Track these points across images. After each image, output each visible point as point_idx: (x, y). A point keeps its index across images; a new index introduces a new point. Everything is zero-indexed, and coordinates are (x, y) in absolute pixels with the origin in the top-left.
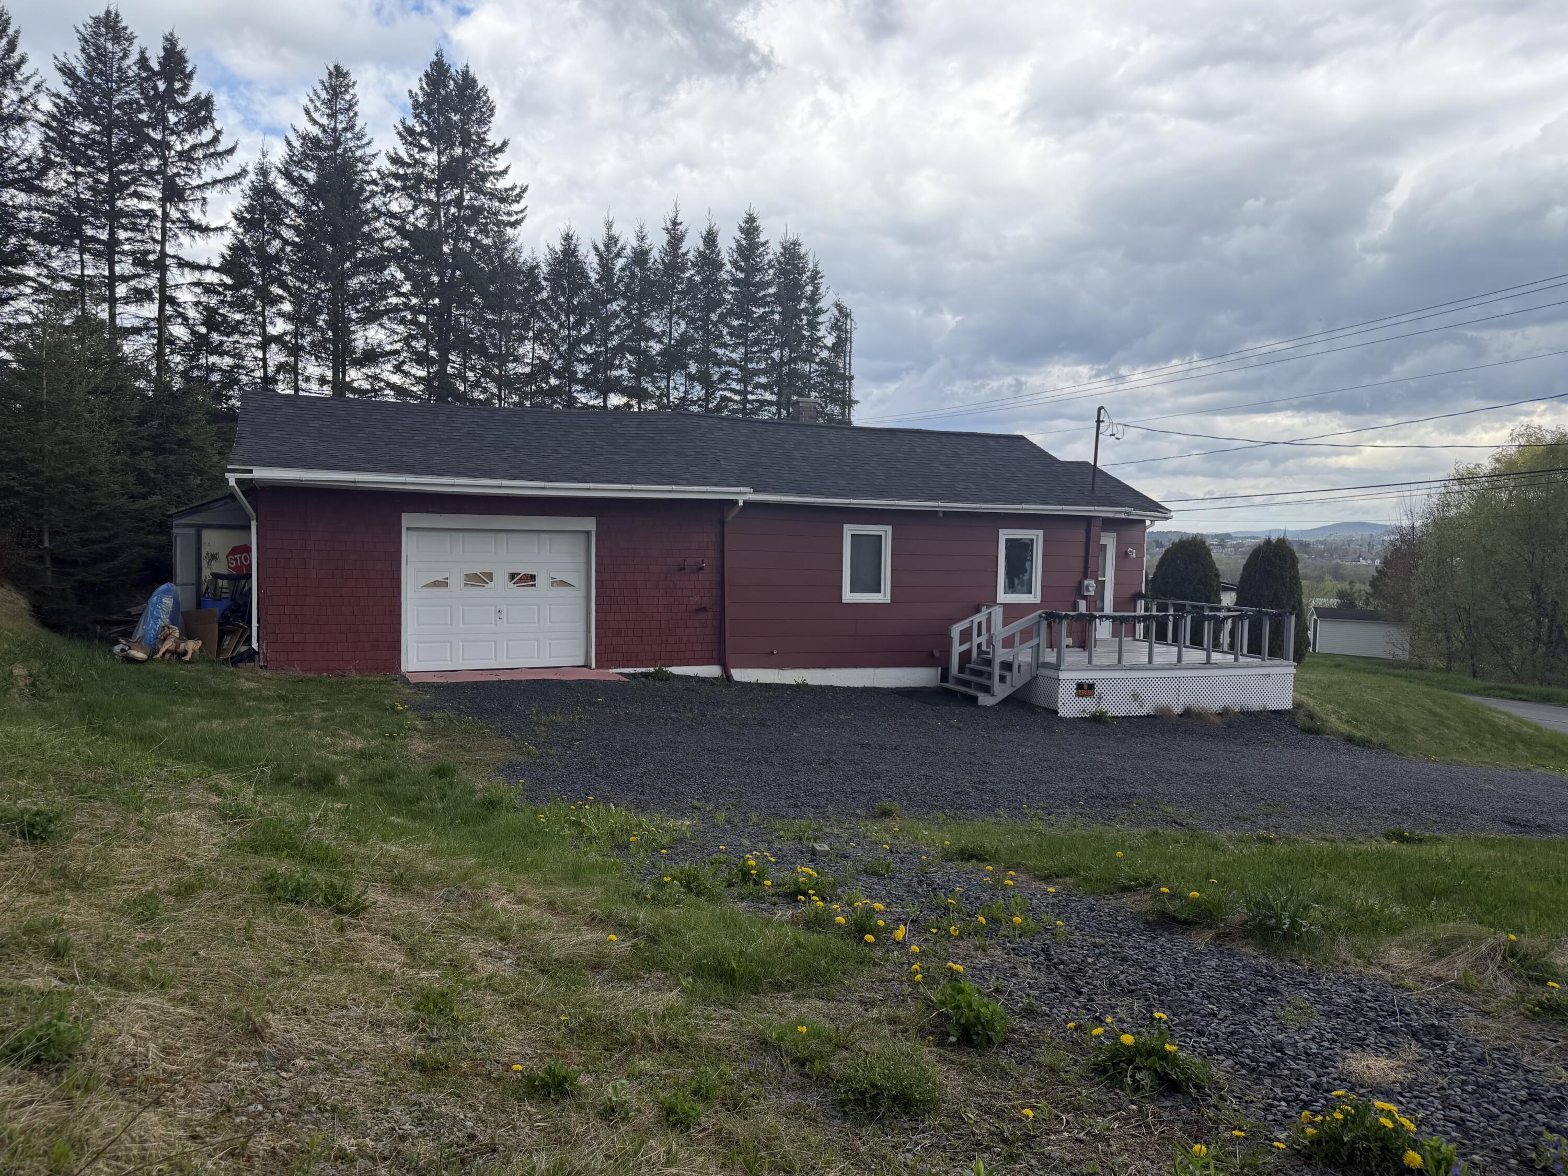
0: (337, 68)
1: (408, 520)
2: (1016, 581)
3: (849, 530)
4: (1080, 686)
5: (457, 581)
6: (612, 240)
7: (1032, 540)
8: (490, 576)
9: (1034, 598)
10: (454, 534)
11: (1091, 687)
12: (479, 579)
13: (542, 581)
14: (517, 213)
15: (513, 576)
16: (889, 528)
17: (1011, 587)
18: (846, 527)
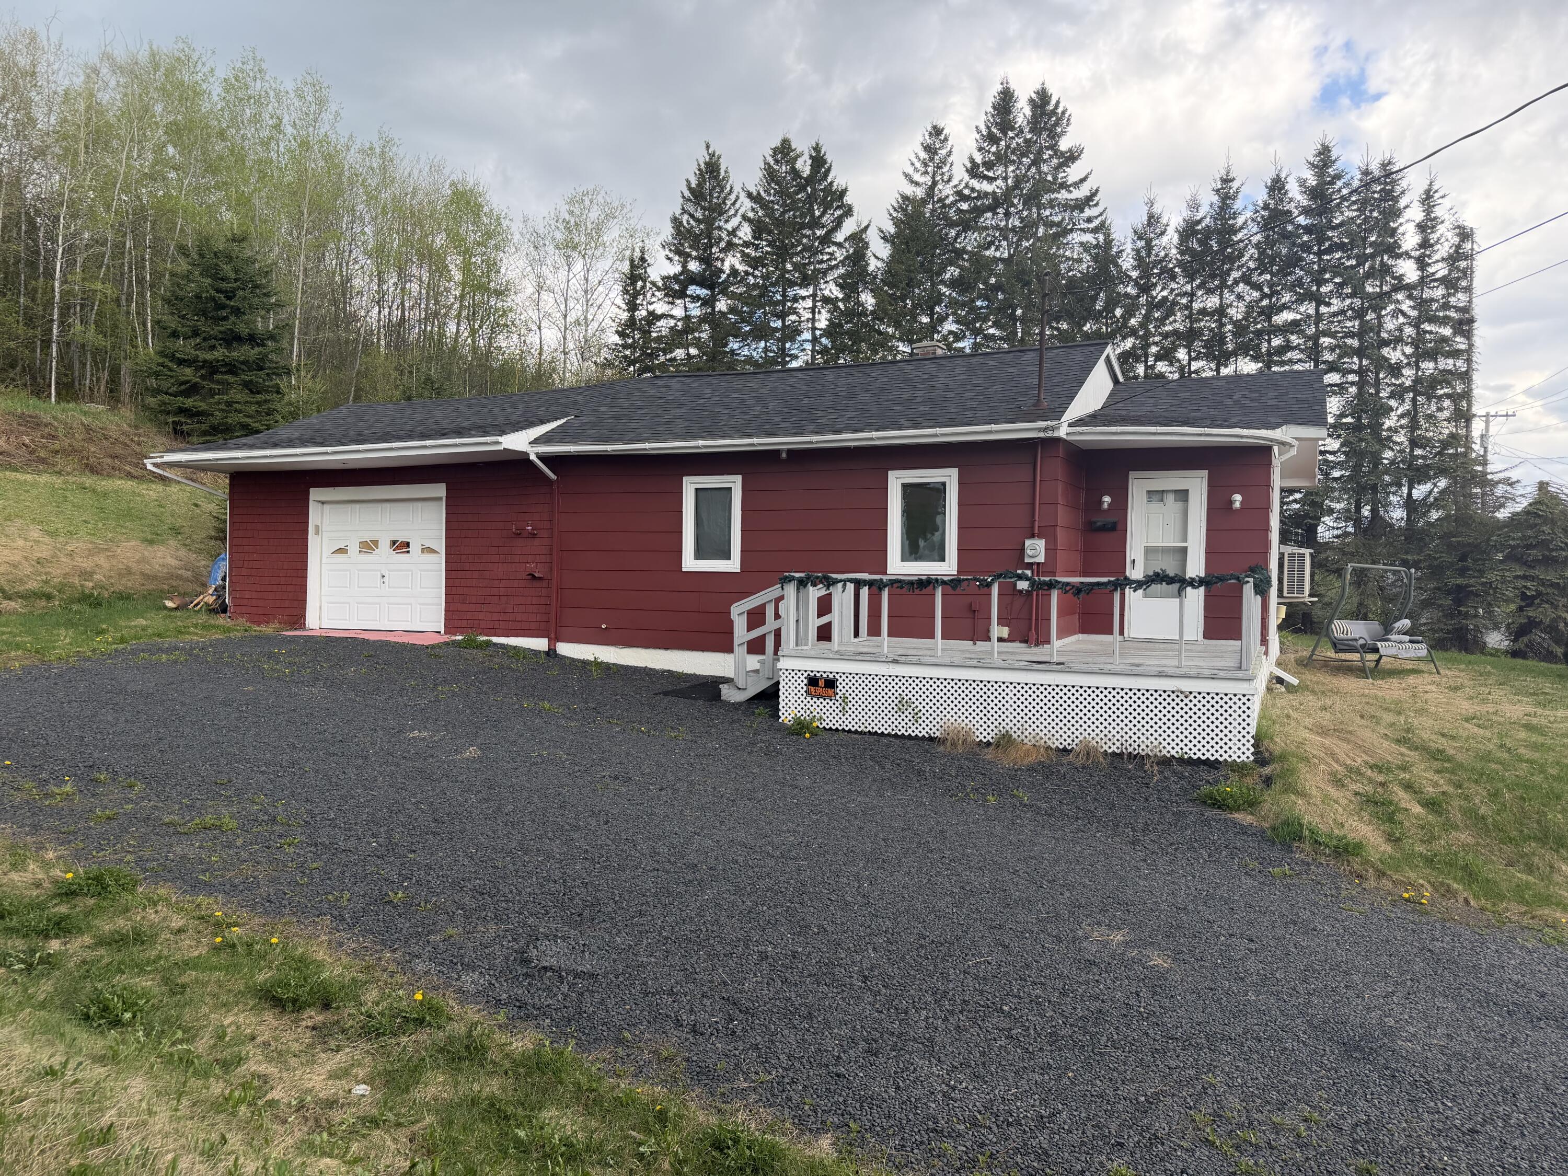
0: (935, 127)
1: (316, 494)
2: (922, 543)
3: (690, 486)
4: (813, 681)
5: (354, 548)
6: (1153, 219)
7: (944, 484)
8: (376, 543)
9: (948, 567)
10: (354, 506)
11: (831, 684)
12: (369, 546)
13: (415, 548)
14: (1096, 217)
15: (394, 542)
16: (738, 479)
17: (912, 551)
18: (686, 480)
